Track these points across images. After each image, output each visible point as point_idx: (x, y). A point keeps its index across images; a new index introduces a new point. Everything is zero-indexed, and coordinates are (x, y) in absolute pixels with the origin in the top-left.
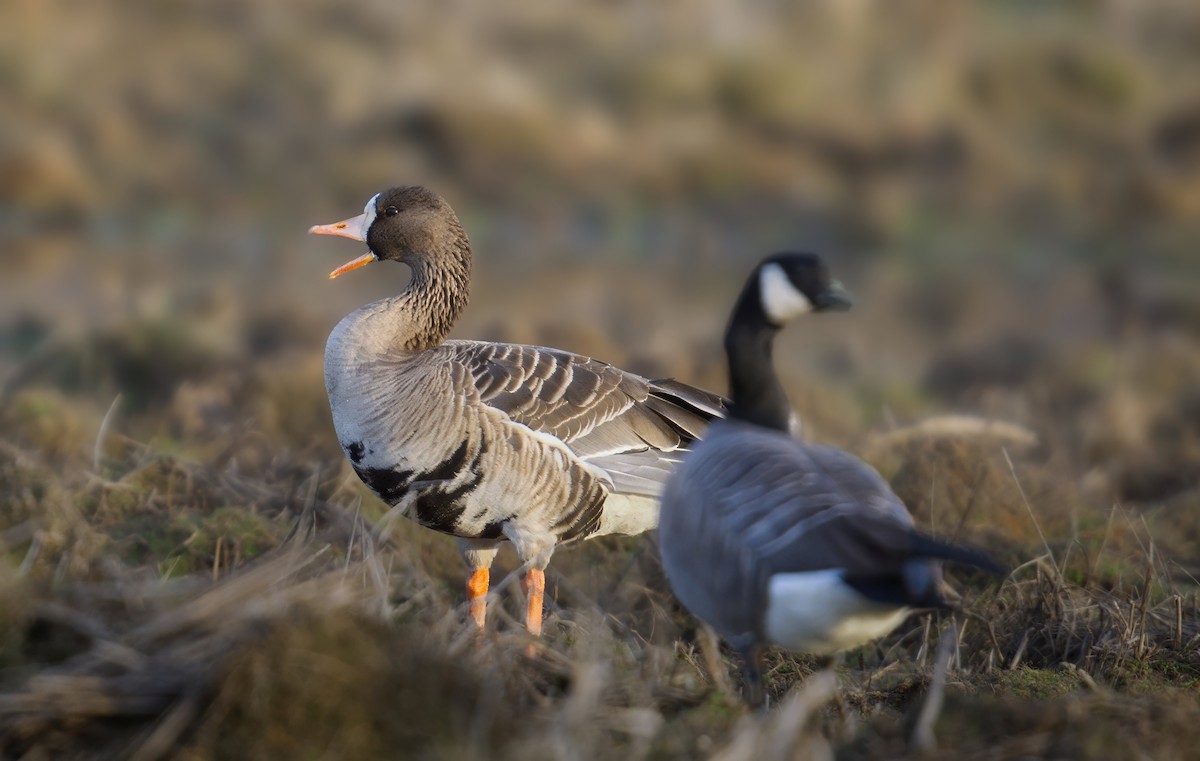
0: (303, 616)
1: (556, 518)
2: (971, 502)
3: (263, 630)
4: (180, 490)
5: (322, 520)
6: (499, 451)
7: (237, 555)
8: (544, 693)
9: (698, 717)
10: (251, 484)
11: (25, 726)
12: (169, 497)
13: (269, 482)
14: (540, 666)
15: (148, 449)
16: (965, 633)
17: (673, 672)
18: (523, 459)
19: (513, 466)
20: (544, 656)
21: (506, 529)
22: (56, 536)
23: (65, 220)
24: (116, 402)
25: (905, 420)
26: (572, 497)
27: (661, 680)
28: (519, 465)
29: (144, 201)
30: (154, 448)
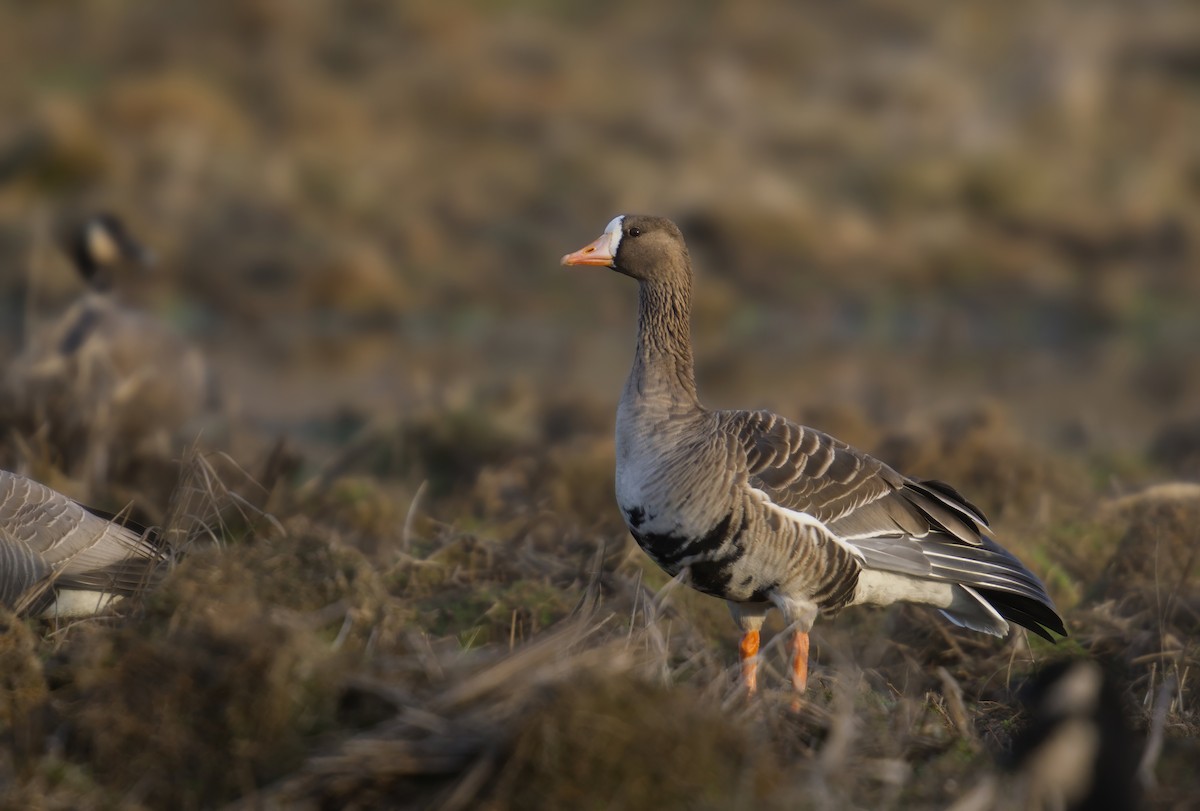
0: (587, 682)
1: (816, 587)
2: (1191, 561)
3: (551, 696)
4: (481, 565)
5: (608, 590)
6: (759, 529)
7: (534, 623)
8: (808, 744)
9: (945, 763)
10: (545, 558)
11: (340, 785)
12: (472, 572)
13: (561, 556)
14: (803, 719)
15: (452, 529)
16: (1187, 678)
17: (923, 723)
18: (780, 537)
19: (771, 542)
20: (806, 711)
21: (772, 596)
22: (367, 613)
23: (380, 321)
24: (422, 488)
25: (1133, 487)
26: (830, 570)
27: (912, 730)
28: (776, 542)
29: (452, 301)
30: (457, 529)
